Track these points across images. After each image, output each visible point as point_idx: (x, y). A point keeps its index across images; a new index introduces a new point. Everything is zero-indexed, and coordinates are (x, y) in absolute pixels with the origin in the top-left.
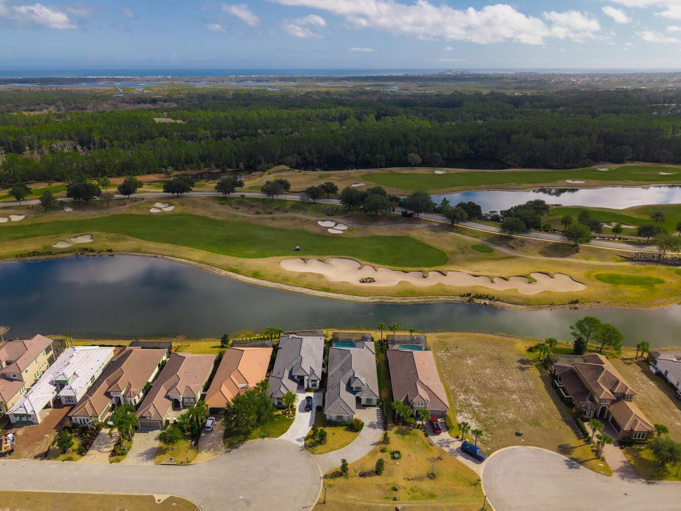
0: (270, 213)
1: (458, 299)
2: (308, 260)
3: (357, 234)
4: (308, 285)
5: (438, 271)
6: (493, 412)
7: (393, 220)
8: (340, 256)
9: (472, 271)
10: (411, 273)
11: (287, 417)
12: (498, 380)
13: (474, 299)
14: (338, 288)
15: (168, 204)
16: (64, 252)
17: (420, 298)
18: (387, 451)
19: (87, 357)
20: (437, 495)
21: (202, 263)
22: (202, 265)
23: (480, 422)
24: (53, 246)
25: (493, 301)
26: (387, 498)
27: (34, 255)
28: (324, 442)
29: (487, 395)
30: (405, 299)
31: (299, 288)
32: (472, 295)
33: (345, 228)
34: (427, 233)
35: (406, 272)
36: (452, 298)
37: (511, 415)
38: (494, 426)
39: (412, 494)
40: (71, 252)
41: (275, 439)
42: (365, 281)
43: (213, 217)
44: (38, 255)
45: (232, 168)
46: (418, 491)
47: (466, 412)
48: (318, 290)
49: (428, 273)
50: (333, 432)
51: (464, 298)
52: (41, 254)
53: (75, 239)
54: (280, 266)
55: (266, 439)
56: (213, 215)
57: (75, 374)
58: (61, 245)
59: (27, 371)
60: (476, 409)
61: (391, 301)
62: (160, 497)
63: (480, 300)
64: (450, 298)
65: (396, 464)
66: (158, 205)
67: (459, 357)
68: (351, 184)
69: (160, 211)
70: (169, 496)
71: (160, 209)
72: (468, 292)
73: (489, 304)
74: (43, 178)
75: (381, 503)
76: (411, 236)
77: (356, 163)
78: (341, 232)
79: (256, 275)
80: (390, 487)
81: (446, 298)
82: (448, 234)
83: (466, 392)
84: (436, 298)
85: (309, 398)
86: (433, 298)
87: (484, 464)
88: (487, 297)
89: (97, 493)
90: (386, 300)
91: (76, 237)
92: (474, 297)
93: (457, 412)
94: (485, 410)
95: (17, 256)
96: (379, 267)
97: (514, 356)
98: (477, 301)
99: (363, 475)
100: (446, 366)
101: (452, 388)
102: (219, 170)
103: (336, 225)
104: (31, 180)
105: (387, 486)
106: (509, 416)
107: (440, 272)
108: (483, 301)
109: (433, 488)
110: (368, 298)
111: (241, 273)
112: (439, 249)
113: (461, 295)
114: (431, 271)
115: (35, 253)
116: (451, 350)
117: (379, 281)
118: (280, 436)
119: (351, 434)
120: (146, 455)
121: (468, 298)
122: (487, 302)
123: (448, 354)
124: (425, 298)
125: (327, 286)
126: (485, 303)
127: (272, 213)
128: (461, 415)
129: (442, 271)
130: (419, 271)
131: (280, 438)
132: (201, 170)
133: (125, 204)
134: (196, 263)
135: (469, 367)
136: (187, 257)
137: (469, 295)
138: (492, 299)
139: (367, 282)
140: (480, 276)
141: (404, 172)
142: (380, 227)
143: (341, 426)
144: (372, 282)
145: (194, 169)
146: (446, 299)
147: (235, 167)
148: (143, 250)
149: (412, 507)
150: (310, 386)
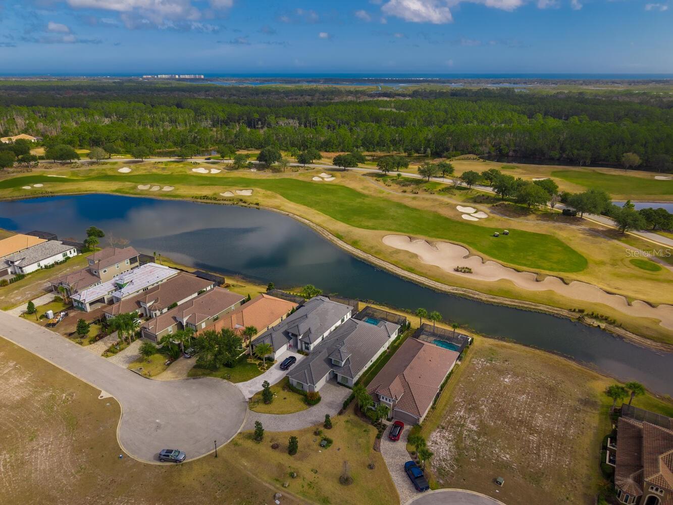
0: (415, 193)
1: (565, 313)
2: (414, 239)
3: (493, 225)
4: (396, 262)
5: (560, 278)
6: (484, 443)
7: (548, 216)
8: (453, 242)
9: (611, 287)
10: (524, 273)
11: (259, 369)
12: (528, 411)
13: (586, 317)
14: (424, 271)
15: (331, 176)
16: (225, 200)
17: (514, 302)
18: (320, 436)
19: (151, 272)
20: (332, 502)
21: (319, 226)
22: (318, 227)
23: (457, 448)
24: (221, 194)
25: (612, 326)
26: (277, 480)
27: (204, 199)
28: (269, 403)
29: (495, 423)
30: (493, 298)
31: (385, 263)
32: (585, 313)
33: (484, 216)
34: (581, 235)
35: (518, 271)
36: (557, 310)
37: (508, 456)
38: (472, 459)
39: (306, 487)
40: (230, 200)
41: (232, 384)
42: (460, 270)
43: (360, 190)
44: (206, 199)
45: (419, 153)
46: (315, 489)
47: (450, 431)
48: (402, 269)
49: (544, 278)
50: (285, 396)
51: (573, 313)
52: (209, 199)
53: (240, 191)
54: (382, 240)
55: (225, 381)
56: (362, 189)
57: (131, 281)
58: (227, 194)
59: (105, 271)
60: (465, 433)
61: (476, 296)
62: (105, 395)
63: (594, 320)
64: (554, 310)
65: (317, 451)
66: (323, 175)
67: (498, 371)
68: (531, 178)
69: (321, 180)
70: (111, 396)
71: (323, 178)
72: (582, 308)
73: (604, 329)
74: (260, 147)
75: (266, 482)
76: (556, 236)
77: (558, 160)
78: (477, 220)
79: (354, 244)
80: (289, 471)
81: (548, 308)
82: (609, 242)
83: (469, 411)
84: (535, 306)
85: (293, 359)
86: (531, 305)
87: (420, 495)
88: (606, 319)
89: (72, 374)
90: (471, 295)
91: (241, 190)
92: (587, 315)
93: (438, 427)
94: (476, 438)
95: (193, 197)
96: (489, 260)
97: (578, 392)
98: (589, 321)
99: (275, 447)
100: (472, 376)
101: (456, 400)
102: (406, 154)
103: (476, 212)
104: (252, 148)
105: (289, 469)
106: (505, 457)
107: (562, 279)
108: (596, 323)
109: (334, 494)
110: (450, 288)
111: (344, 240)
112: (584, 255)
113: (570, 310)
114: (550, 276)
115: (205, 197)
116: (495, 361)
117: (477, 274)
118: (238, 382)
119: (302, 404)
120: (128, 359)
121: (578, 315)
122: (603, 325)
123: (488, 364)
124: (520, 303)
125: (413, 266)
126: (599, 326)
127: (417, 193)
128: (440, 432)
129: (564, 278)
130: (535, 273)
131: (237, 384)
132: (389, 153)
133: (298, 171)
134: (314, 225)
135: (500, 385)
136: (310, 219)
137: (581, 311)
138: (613, 323)
139: (461, 271)
140: (616, 294)
141: (614, 173)
142: (527, 221)
143: (299, 394)
144: (468, 272)
145: (383, 151)
146: (547, 310)
147: (423, 152)
148: (282, 208)
149: (292, 501)
150: (304, 348)
